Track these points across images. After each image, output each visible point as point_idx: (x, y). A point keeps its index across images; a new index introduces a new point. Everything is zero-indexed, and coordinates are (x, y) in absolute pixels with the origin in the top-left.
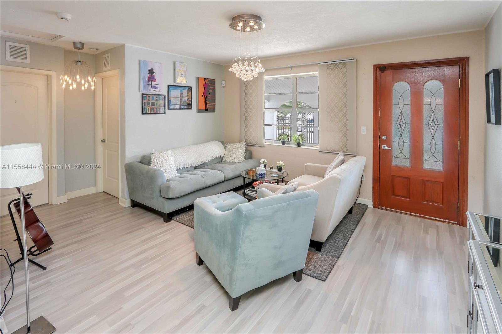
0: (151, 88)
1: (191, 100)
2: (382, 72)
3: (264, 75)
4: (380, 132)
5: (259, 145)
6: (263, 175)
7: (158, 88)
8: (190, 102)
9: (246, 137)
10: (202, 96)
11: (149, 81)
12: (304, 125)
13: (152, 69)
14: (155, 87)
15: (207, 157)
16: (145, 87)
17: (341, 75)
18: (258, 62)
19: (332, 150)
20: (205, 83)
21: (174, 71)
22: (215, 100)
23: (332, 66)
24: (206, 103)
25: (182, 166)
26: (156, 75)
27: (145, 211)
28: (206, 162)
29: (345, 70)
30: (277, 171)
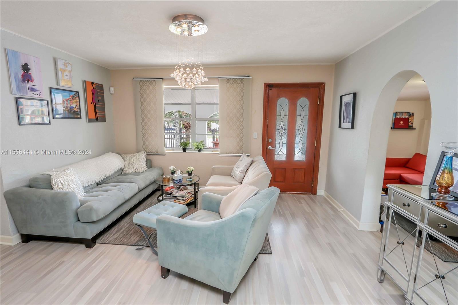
0: (28, 91)
1: (79, 107)
2: (270, 89)
3: (163, 84)
4: (267, 136)
5: (159, 153)
6: (181, 181)
7: (37, 91)
8: (79, 110)
9: (144, 147)
10: (92, 103)
11: (24, 81)
12: (177, 133)
13: (26, 65)
14: (32, 90)
15: (109, 171)
16: (19, 89)
17: (239, 90)
18: (201, 69)
19: (231, 153)
20: (93, 88)
21: (56, 69)
22: (104, 107)
23: (231, 81)
24: (96, 111)
25: (86, 183)
26: (33, 73)
27: (50, 243)
28: (109, 176)
29: (242, 85)
30: (188, 175)
